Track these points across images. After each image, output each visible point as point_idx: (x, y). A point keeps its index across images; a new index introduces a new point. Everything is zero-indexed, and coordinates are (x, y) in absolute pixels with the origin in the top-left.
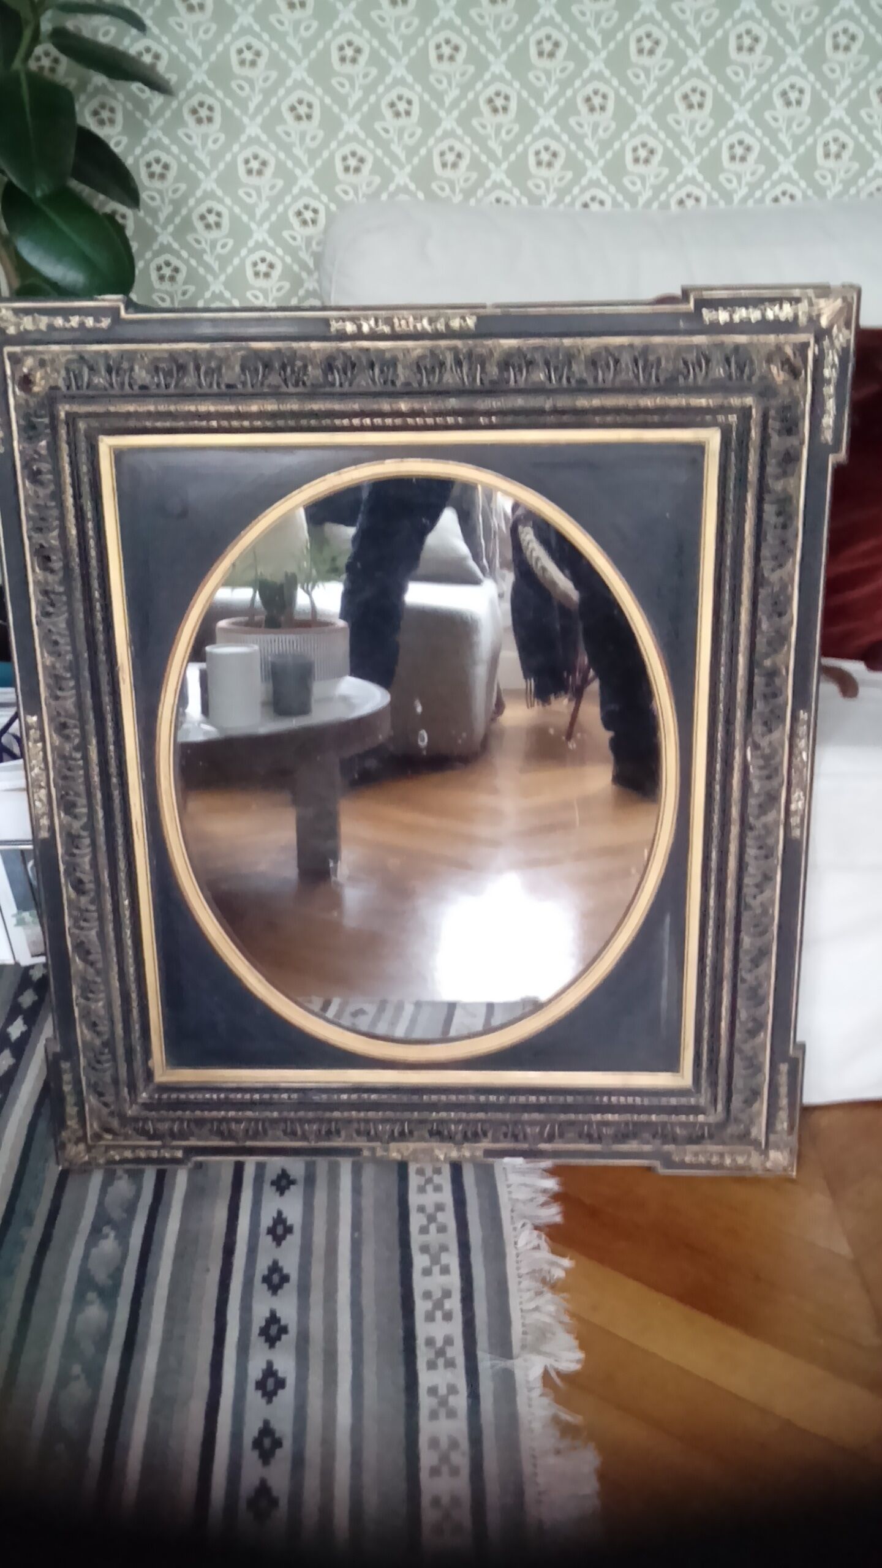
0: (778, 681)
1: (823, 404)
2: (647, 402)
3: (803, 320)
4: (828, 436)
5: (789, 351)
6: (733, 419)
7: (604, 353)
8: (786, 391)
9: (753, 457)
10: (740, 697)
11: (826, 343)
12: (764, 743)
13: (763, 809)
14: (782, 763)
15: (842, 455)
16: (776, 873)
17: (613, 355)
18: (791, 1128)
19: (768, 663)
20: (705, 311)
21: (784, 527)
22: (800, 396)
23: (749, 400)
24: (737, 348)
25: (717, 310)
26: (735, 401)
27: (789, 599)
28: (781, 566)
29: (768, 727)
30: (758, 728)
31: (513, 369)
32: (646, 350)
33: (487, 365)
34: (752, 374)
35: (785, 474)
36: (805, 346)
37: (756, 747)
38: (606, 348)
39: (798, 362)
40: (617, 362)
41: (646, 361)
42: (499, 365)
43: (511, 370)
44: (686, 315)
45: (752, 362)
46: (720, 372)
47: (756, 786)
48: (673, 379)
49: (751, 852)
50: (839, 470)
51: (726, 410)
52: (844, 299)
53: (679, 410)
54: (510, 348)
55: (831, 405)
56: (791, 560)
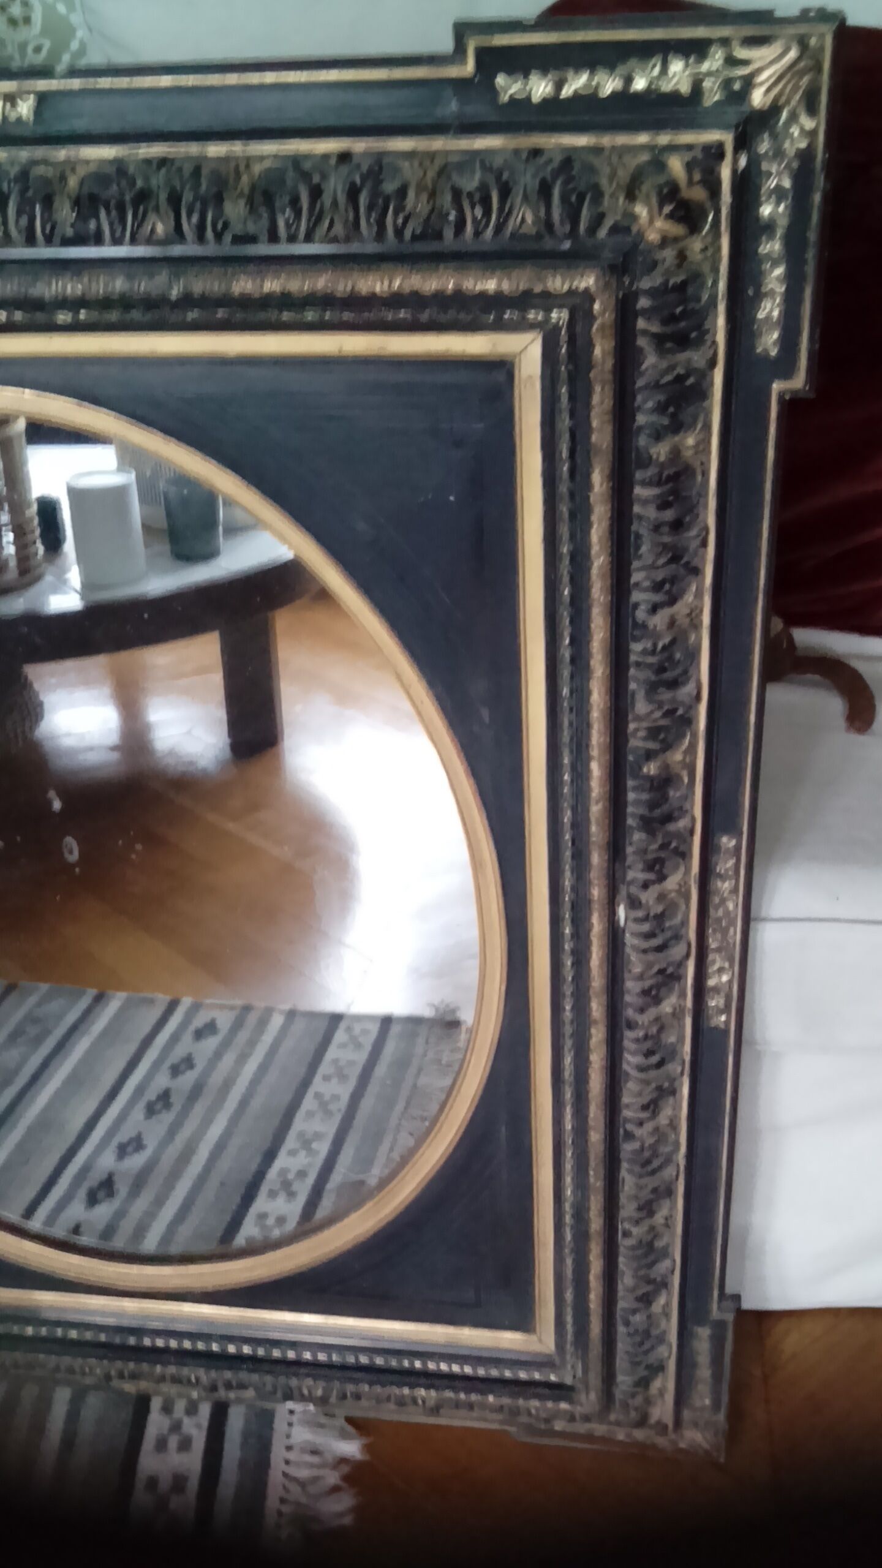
0: (673, 794)
1: (757, 278)
2: (374, 283)
3: (712, 93)
4: (769, 342)
5: (676, 165)
6: (559, 316)
7: (291, 175)
8: (669, 255)
9: (601, 400)
10: (597, 832)
11: (764, 146)
12: (648, 897)
13: (652, 996)
14: (685, 923)
15: (798, 381)
16: (681, 1085)
17: (306, 176)
18: (716, 1405)
19: (651, 768)
20: (501, 80)
21: (677, 526)
22: (706, 268)
23: (588, 281)
24: (569, 158)
25: (526, 76)
26: (557, 283)
27: (693, 655)
28: (672, 601)
29: (657, 868)
30: (636, 874)
31: (108, 213)
32: (379, 166)
33: (56, 204)
34: (598, 220)
35: (677, 426)
36: (715, 153)
37: (634, 903)
38: (296, 161)
39: (698, 194)
40: (316, 193)
41: (375, 194)
42: (77, 203)
43: (103, 214)
44: (460, 85)
45: (598, 194)
46: (525, 217)
47: (635, 963)
48: (431, 232)
49: (631, 1060)
50: (791, 406)
51: (548, 301)
52: (803, 42)
53: (440, 299)
54: (103, 162)
55: (775, 277)
56: (694, 588)
